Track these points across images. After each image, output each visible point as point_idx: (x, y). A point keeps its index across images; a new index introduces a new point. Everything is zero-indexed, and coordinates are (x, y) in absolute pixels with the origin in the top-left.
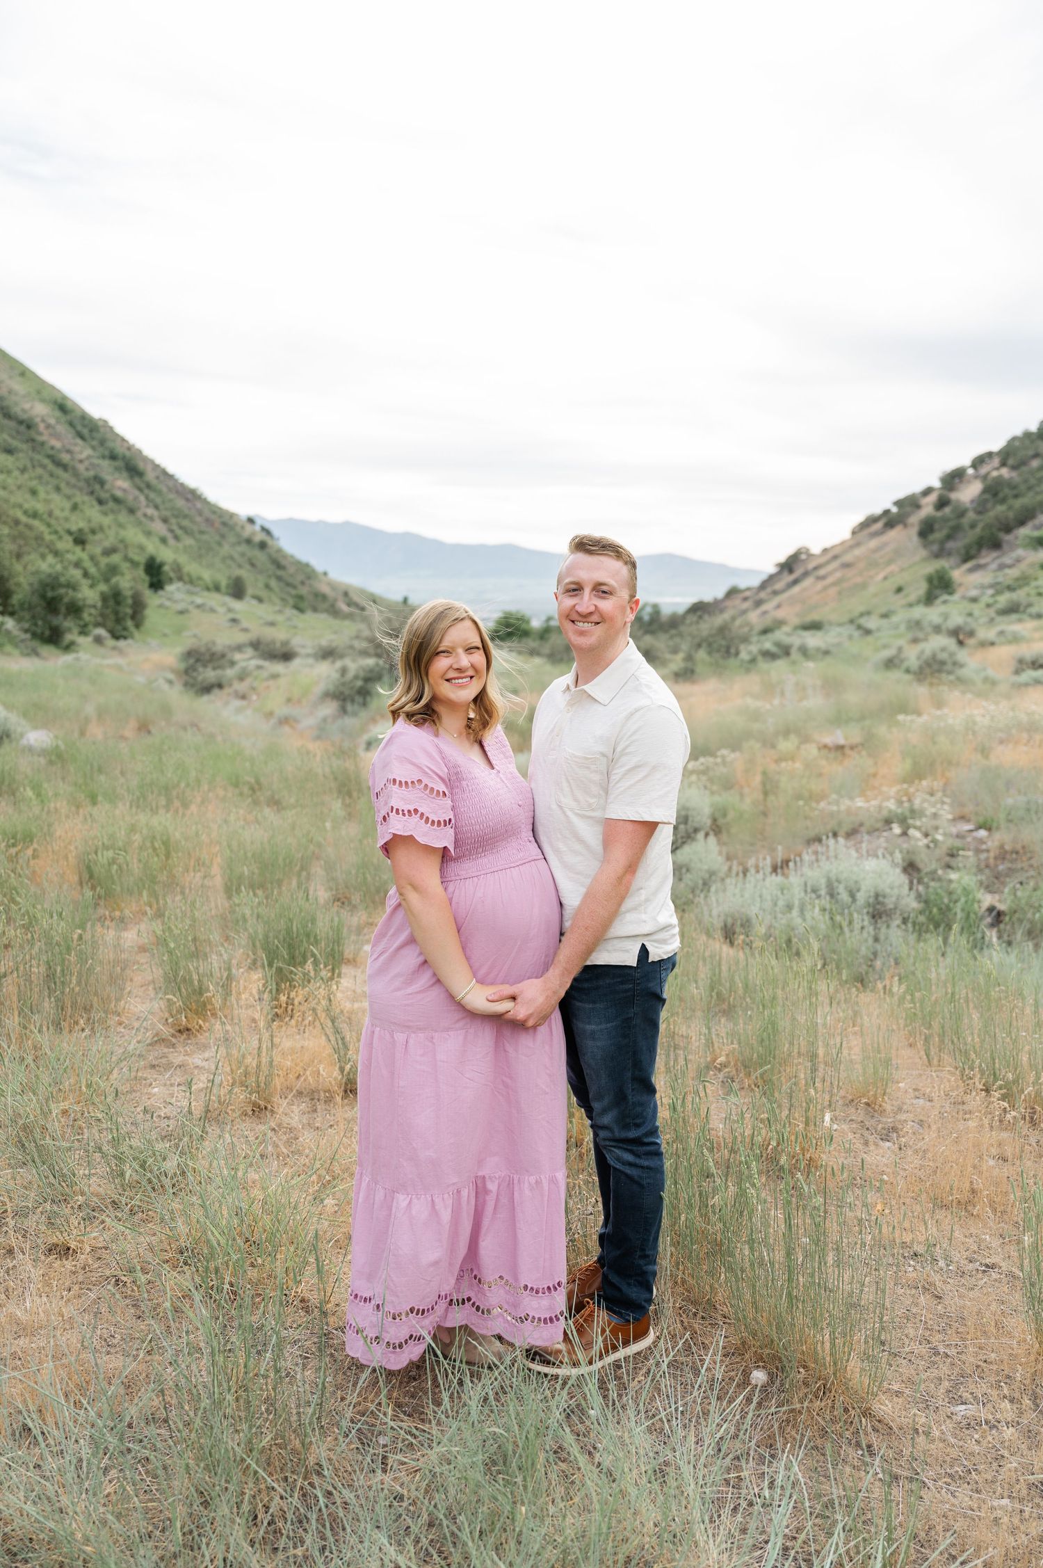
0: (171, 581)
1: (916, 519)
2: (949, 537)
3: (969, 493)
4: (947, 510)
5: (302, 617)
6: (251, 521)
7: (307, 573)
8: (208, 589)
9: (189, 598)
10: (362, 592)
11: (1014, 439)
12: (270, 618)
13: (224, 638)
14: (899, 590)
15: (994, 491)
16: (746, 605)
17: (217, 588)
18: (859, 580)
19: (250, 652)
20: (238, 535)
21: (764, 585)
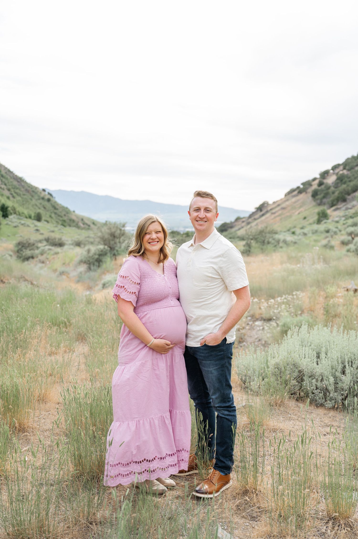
0: (11, 214)
1: (310, 190)
2: (324, 197)
3: (331, 180)
4: (323, 187)
5: (65, 229)
6: (44, 190)
7: (67, 211)
8: (26, 217)
9: (19, 221)
10: (89, 219)
11: (348, 159)
12: (52, 229)
13: (34, 237)
14: (305, 218)
15: (341, 179)
16: (244, 224)
17: (30, 217)
18: (288, 214)
19: (45, 243)
20: (39, 196)
21: (250, 216)
